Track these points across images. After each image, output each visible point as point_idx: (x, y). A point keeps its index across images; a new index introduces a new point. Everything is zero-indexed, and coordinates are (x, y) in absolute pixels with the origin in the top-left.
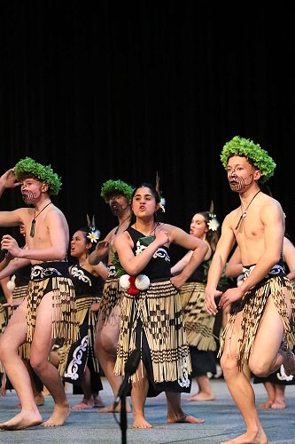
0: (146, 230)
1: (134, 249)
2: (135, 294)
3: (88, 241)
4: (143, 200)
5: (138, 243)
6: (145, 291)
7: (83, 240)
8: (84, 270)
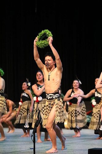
0: (41, 84)
1: (38, 89)
2: (38, 102)
3: (28, 85)
4: (39, 76)
5: (39, 87)
6: (41, 101)
7: (26, 85)
8: (26, 93)
